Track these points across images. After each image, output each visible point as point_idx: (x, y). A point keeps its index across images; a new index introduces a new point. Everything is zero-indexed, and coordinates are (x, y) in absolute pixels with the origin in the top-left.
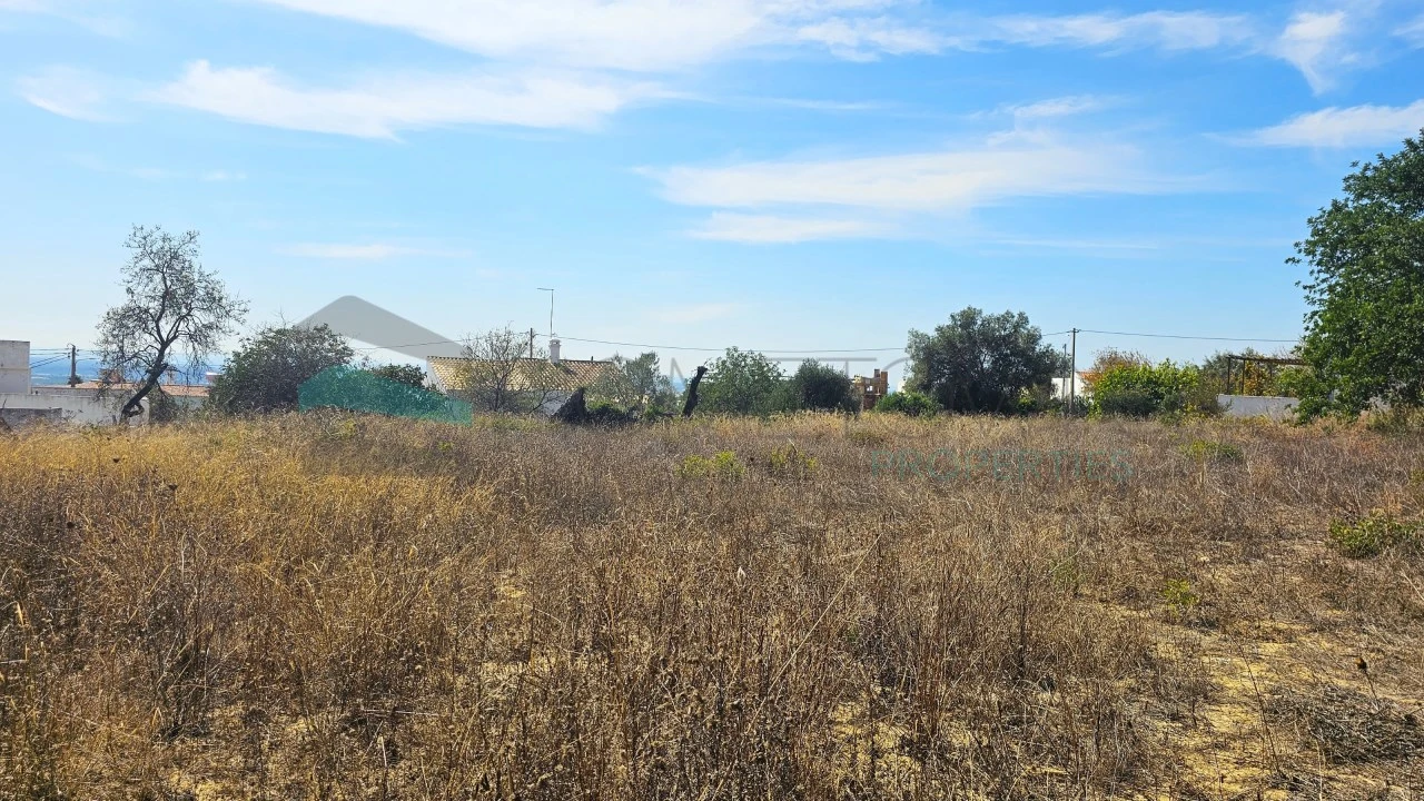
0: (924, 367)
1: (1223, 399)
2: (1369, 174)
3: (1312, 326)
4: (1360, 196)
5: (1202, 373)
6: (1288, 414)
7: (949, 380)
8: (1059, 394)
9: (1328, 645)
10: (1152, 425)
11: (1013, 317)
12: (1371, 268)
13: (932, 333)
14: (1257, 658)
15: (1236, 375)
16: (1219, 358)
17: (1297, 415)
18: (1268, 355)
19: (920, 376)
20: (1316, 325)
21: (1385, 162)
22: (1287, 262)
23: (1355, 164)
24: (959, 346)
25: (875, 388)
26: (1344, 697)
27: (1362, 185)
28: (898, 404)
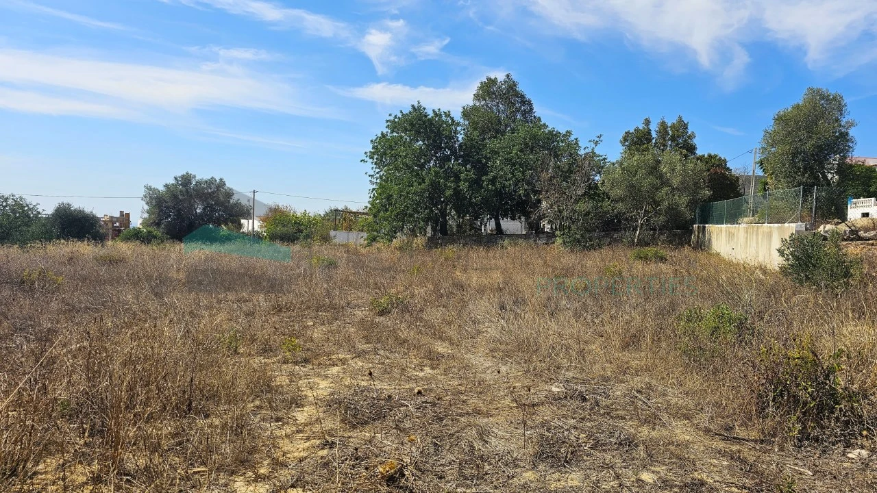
0: (156, 210)
1: (332, 233)
2: (396, 120)
3: (372, 196)
4: (392, 132)
5: (323, 218)
6: (362, 241)
7: (173, 219)
8: (245, 230)
9: (361, 364)
10: (296, 248)
11: (216, 181)
12: (397, 169)
13: (161, 188)
14: (327, 377)
15: (339, 220)
16: (331, 210)
17: (366, 242)
18: (354, 210)
19: (153, 216)
20: (374, 196)
21: (403, 115)
22: (361, 161)
23: (390, 115)
24: (180, 197)
25: (120, 224)
26: (363, 391)
27: (394, 125)
28: (136, 236)
